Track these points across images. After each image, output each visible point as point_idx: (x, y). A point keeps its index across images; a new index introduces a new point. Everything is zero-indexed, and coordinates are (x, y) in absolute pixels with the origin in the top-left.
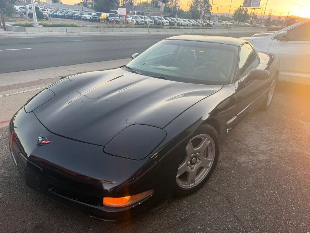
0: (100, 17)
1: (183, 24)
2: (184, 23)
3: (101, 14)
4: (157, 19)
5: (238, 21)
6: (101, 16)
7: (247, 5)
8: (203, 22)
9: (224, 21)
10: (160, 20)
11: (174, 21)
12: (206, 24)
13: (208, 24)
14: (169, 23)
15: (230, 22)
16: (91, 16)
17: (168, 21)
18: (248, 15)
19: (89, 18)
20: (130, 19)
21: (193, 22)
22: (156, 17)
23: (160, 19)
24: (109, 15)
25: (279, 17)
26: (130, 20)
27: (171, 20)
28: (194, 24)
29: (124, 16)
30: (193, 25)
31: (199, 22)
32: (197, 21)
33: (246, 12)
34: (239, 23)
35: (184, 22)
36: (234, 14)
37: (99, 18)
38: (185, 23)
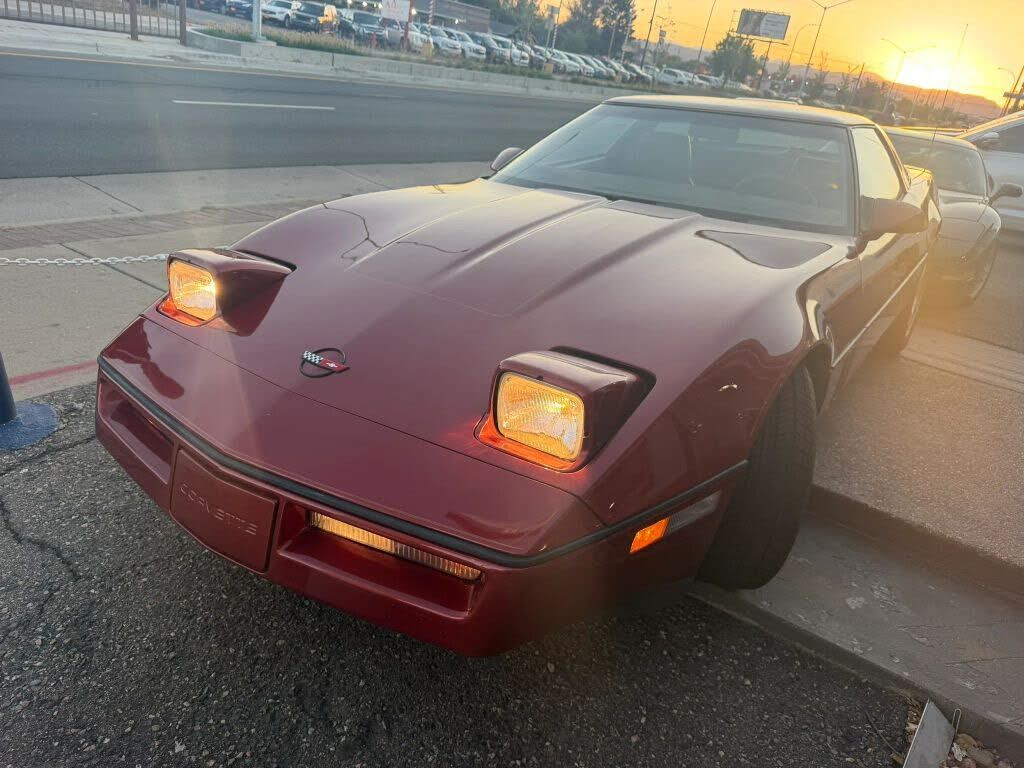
0: (321, 19)
1: (569, 69)
2: (570, 65)
3: (322, 9)
4: (495, 45)
5: (723, 76)
6: (323, 15)
7: (749, 27)
8: (623, 70)
9: (682, 73)
10: (503, 47)
11: (541, 55)
12: (632, 77)
13: (640, 78)
14: (527, 61)
15: (700, 78)
16: (289, 12)
17: (527, 55)
18: (754, 61)
19: (281, 17)
20: (416, 35)
21: (595, 65)
22: (490, 37)
23: (504, 45)
24: (355, 15)
25: (846, 79)
26: (417, 37)
27: (533, 53)
28: (600, 73)
29: (396, 24)
30: (598, 75)
31: (612, 67)
32: (606, 64)
33: (749, 50)
34: (725, 82)
35: (571, 62)
36: (714, 53)
37: (318, 21)
38: (576, 67)
